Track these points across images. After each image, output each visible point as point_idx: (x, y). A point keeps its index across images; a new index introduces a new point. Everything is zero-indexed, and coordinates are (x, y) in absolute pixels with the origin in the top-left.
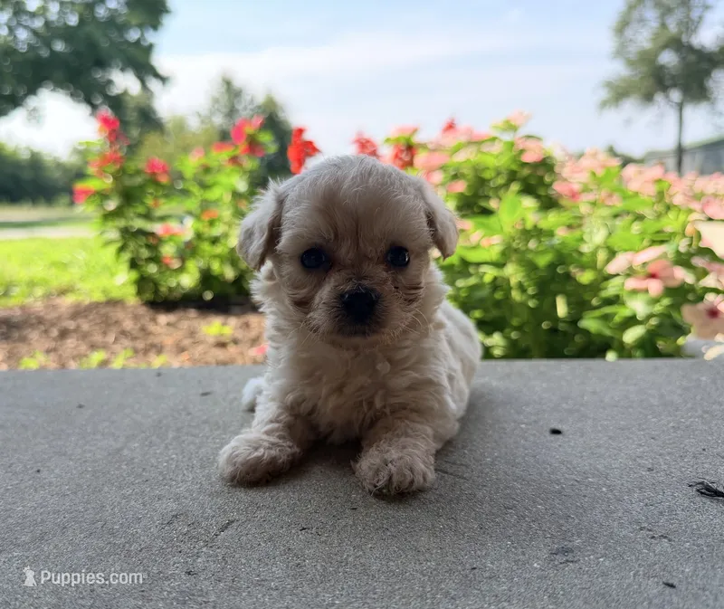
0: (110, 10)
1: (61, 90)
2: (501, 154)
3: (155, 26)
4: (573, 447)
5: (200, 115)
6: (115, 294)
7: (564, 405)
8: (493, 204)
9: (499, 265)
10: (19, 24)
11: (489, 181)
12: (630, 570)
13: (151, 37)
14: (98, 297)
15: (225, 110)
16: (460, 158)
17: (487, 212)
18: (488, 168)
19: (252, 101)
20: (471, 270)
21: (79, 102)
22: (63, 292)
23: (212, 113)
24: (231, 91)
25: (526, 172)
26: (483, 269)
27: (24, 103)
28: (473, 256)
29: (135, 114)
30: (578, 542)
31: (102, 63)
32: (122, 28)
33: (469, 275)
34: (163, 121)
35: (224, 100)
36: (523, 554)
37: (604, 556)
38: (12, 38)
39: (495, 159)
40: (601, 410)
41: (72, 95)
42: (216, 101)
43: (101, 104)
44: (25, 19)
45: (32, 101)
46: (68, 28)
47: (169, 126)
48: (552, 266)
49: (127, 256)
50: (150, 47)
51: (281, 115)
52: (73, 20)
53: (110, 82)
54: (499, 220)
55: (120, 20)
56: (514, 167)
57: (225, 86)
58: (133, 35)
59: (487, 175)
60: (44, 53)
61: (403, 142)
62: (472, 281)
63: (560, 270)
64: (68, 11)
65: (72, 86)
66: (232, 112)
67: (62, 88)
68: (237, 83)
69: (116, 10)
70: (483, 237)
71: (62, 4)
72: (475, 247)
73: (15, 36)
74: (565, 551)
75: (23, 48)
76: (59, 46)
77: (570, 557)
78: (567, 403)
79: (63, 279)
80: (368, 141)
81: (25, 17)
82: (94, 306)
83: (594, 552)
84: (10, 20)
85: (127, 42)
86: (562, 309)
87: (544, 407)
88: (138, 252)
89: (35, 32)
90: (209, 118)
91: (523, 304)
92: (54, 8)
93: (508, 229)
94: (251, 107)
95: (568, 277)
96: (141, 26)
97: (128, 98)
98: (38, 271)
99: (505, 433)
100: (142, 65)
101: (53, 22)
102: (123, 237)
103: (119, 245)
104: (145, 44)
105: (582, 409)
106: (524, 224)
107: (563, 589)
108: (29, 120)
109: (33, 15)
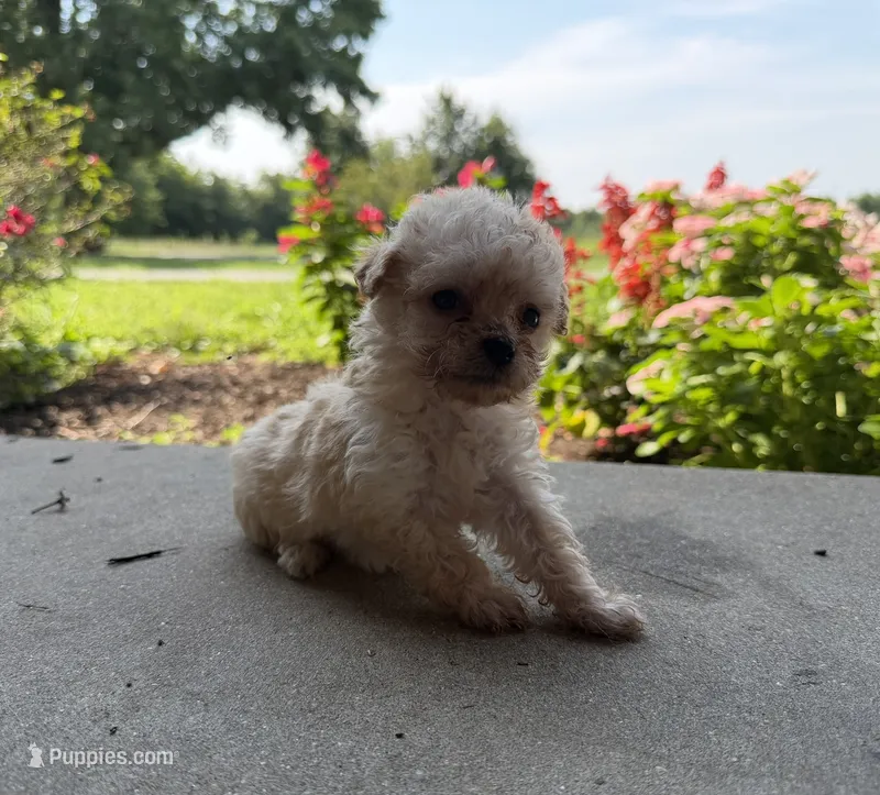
0: (313, 13)
1: (252, 108)
2: (778, 217)
3: (365, 34)
4: (830, 573)
5: (411, 139)
6: (315, 356)
7: (827, 528)
8: (765, 281)
9: (769, 354)
10: (210, 30)
11: (762, 249)
12: (871, 696)
13: (359, 46)
14: (294, 357)
15: (442, 133)
16: (729, 222)
17: (758, 291)
18: (761, 234)
19: (475, 123)
20: (736, 357)
21: (272, 121)
22: (256, 350)
23: (426, 137)
24: (450, 110)
25: (806, 241)
26: (749, 356)
27: (211, 122)
28: (738, 342)
29: (335, 136)
30: (822, 666)
31: (302, 77)
32: (327, 36)
33: (733, 362)
34: (370, 145)
35: (441, 120)
36: (768, 672)
37: (848, 681)
38: (199, 46)
39: (769, 223)
40: (866, 535)
41: (265, 114)
42: (431, 122)
43: (299, 124)
44: (216, 25)
45: (219, 120)
46: (264, 34)
47: (374, 151)
48: (831, 358)
49: (331, 313)
50: (358, 58)
51: (509, 139)
52: (270, 25)
53: (309, 99)
54: (771, 301)
55: (326, 25)
56: (792, 234)
57: (443, 105)
58: (339, 43)
59: (760, 241)
60: (237, 64)
61: (659, 199)
62: (737, 368)
63: (841, 362)
64: (265, 15)
65: (263, 102)
66: (449, 136)
67: (254, 105)
68: (458, 102)
69: (320, 14)
70: (751, 319)
71: (258, 6)
72: (742, 332)
73: (204, 44)
74: (808, 673)
75: (212, 56)
76: (253, 56)
77: (813, 679)
78: (830, 525)
79: (257, 335)
80: (618, 188)
81: (215, 22)
82: (291, 369)
83: (837, 676)
84: (199, 24)
85: (331, 51)
86: (841, 409)
87: (805, 528)
88: (343, 310)
89: (227, 40)
90: (423, 143)
91: (795, 400)
92: (249, 12)
93: (781, 312)
94: (473, 129)
95: (850, 370)
96: (348, 34)
97: (329, 117)
98: (228, 324)
99: (760, 554)
100: (348, 80)
101: (247, 28)
102: (328, 291)
103: (324, 301)
104: (352, 54)
105: (846, 533)
106: (800, 309)
107: (802, 707)
108: (214, 141)
109: (225, 20)
